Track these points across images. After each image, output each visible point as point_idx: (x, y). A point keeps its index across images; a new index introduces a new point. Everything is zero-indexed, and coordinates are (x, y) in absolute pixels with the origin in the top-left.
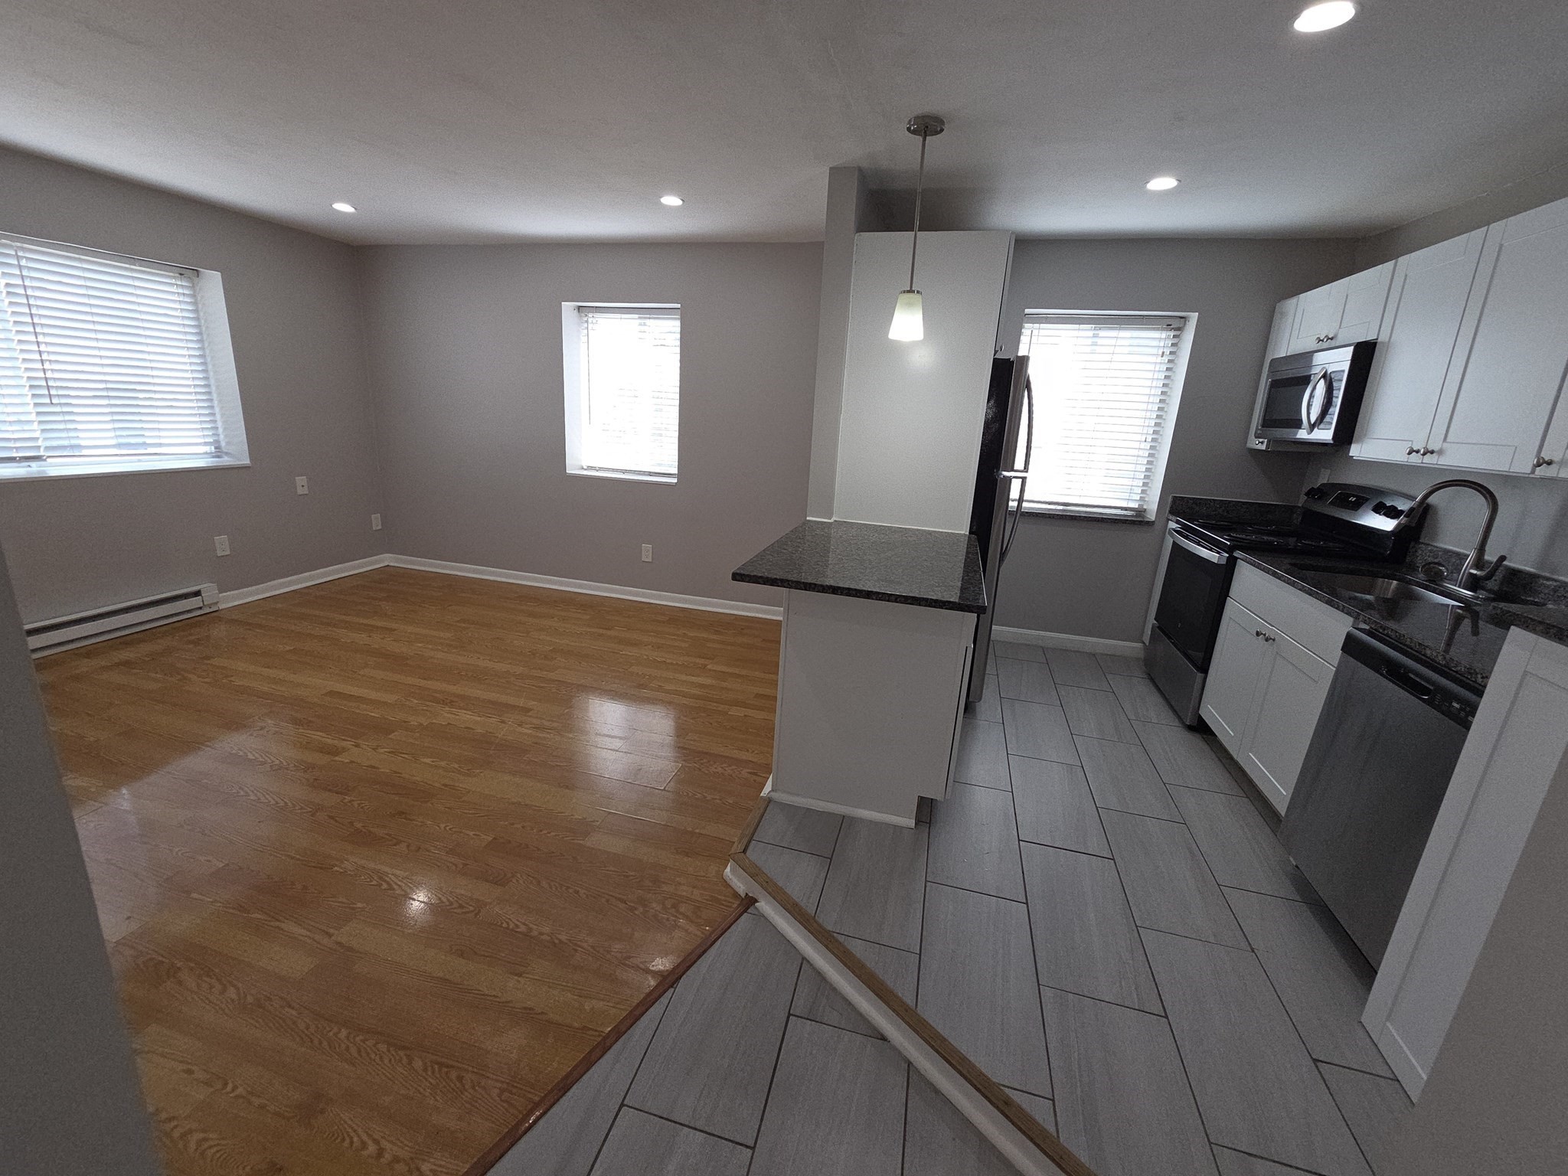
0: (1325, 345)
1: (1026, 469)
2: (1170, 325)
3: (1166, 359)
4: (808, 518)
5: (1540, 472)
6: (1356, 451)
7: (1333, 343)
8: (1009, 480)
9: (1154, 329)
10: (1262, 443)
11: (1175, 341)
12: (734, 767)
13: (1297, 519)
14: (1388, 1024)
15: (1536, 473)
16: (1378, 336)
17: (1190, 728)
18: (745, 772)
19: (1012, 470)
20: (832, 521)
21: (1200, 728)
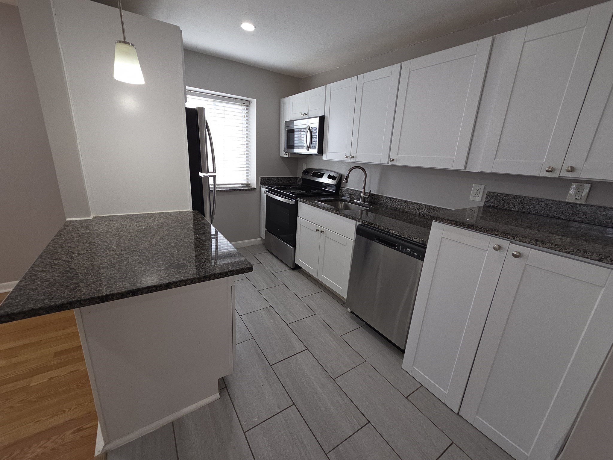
0: (304, 117)
1: (214, 171)
2: (245, 104)
3: (245, 119)
4: (67, 220)
5: (390, 163)
6: (324, 157)
7: (307, 116)
8: (207, 178)
9: (238, 105)
10: (287, 154)
11: (247, 111)
12: (54, 438)
13: (300, 182)
14: (413, 367)
15: (389, 164)
16: (325, 114)
17: (293, 269)
18: (68, 435)
19: (208, 172)
20: (91, 218)
21: (297, 268)
